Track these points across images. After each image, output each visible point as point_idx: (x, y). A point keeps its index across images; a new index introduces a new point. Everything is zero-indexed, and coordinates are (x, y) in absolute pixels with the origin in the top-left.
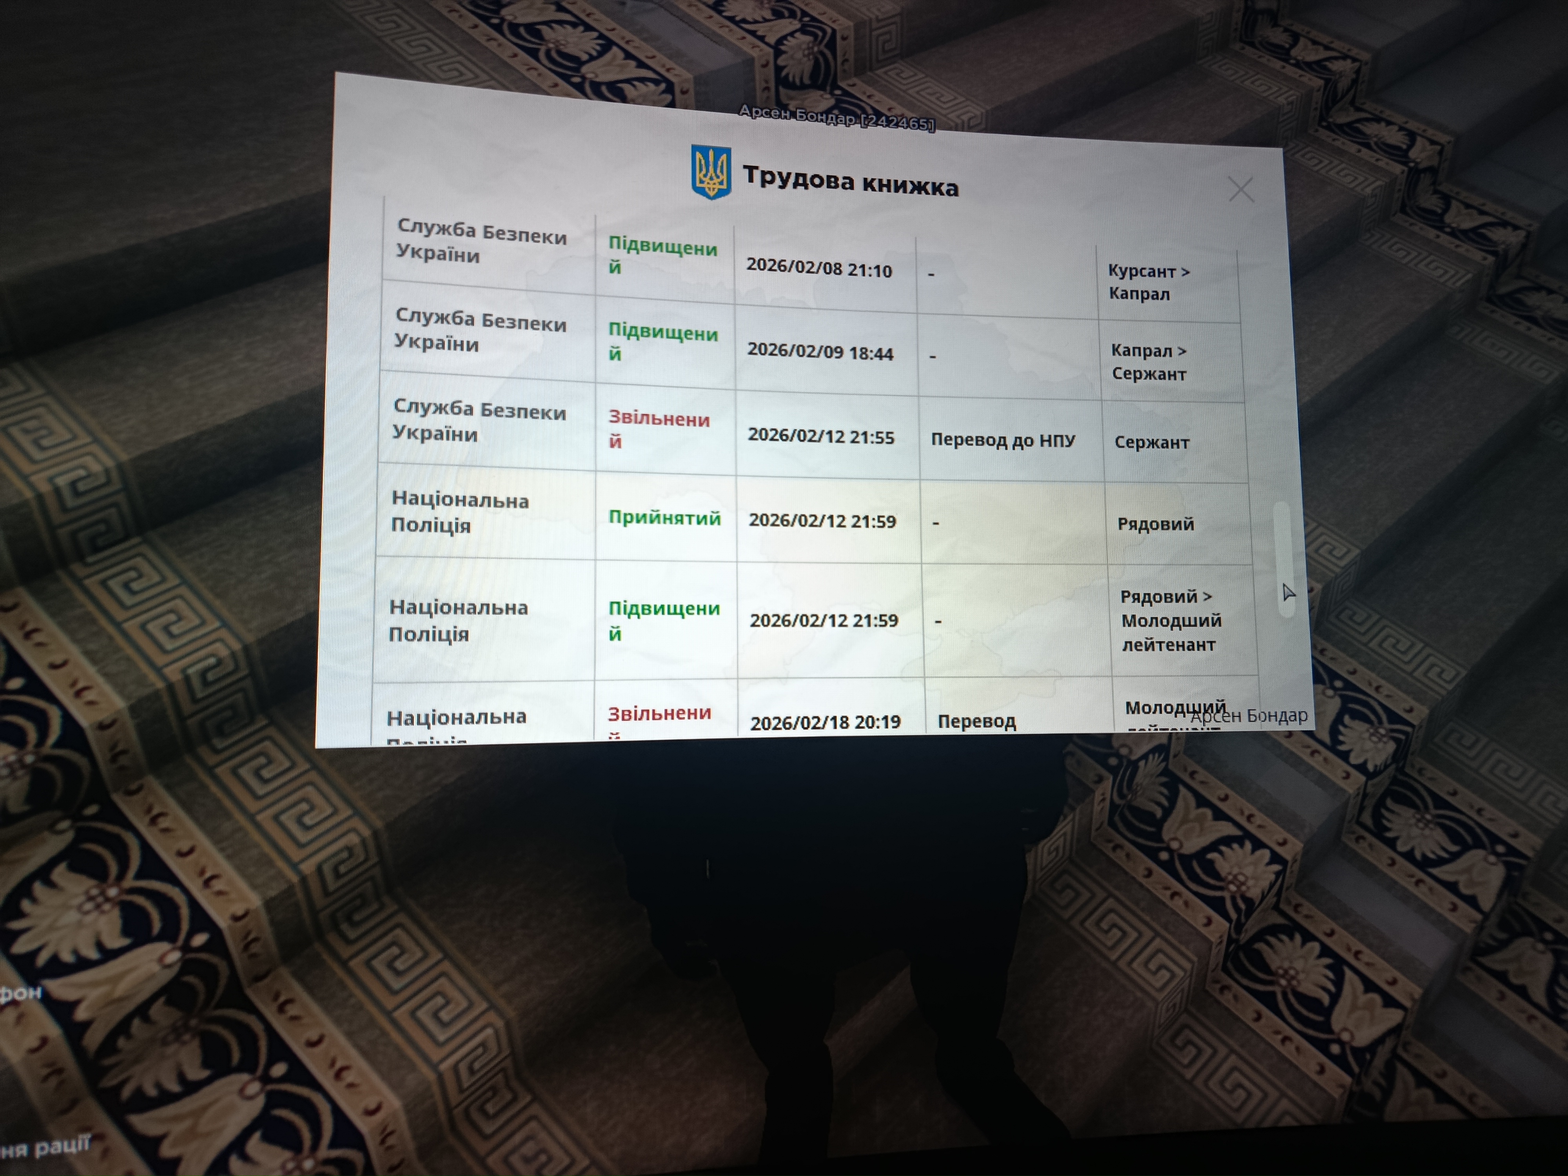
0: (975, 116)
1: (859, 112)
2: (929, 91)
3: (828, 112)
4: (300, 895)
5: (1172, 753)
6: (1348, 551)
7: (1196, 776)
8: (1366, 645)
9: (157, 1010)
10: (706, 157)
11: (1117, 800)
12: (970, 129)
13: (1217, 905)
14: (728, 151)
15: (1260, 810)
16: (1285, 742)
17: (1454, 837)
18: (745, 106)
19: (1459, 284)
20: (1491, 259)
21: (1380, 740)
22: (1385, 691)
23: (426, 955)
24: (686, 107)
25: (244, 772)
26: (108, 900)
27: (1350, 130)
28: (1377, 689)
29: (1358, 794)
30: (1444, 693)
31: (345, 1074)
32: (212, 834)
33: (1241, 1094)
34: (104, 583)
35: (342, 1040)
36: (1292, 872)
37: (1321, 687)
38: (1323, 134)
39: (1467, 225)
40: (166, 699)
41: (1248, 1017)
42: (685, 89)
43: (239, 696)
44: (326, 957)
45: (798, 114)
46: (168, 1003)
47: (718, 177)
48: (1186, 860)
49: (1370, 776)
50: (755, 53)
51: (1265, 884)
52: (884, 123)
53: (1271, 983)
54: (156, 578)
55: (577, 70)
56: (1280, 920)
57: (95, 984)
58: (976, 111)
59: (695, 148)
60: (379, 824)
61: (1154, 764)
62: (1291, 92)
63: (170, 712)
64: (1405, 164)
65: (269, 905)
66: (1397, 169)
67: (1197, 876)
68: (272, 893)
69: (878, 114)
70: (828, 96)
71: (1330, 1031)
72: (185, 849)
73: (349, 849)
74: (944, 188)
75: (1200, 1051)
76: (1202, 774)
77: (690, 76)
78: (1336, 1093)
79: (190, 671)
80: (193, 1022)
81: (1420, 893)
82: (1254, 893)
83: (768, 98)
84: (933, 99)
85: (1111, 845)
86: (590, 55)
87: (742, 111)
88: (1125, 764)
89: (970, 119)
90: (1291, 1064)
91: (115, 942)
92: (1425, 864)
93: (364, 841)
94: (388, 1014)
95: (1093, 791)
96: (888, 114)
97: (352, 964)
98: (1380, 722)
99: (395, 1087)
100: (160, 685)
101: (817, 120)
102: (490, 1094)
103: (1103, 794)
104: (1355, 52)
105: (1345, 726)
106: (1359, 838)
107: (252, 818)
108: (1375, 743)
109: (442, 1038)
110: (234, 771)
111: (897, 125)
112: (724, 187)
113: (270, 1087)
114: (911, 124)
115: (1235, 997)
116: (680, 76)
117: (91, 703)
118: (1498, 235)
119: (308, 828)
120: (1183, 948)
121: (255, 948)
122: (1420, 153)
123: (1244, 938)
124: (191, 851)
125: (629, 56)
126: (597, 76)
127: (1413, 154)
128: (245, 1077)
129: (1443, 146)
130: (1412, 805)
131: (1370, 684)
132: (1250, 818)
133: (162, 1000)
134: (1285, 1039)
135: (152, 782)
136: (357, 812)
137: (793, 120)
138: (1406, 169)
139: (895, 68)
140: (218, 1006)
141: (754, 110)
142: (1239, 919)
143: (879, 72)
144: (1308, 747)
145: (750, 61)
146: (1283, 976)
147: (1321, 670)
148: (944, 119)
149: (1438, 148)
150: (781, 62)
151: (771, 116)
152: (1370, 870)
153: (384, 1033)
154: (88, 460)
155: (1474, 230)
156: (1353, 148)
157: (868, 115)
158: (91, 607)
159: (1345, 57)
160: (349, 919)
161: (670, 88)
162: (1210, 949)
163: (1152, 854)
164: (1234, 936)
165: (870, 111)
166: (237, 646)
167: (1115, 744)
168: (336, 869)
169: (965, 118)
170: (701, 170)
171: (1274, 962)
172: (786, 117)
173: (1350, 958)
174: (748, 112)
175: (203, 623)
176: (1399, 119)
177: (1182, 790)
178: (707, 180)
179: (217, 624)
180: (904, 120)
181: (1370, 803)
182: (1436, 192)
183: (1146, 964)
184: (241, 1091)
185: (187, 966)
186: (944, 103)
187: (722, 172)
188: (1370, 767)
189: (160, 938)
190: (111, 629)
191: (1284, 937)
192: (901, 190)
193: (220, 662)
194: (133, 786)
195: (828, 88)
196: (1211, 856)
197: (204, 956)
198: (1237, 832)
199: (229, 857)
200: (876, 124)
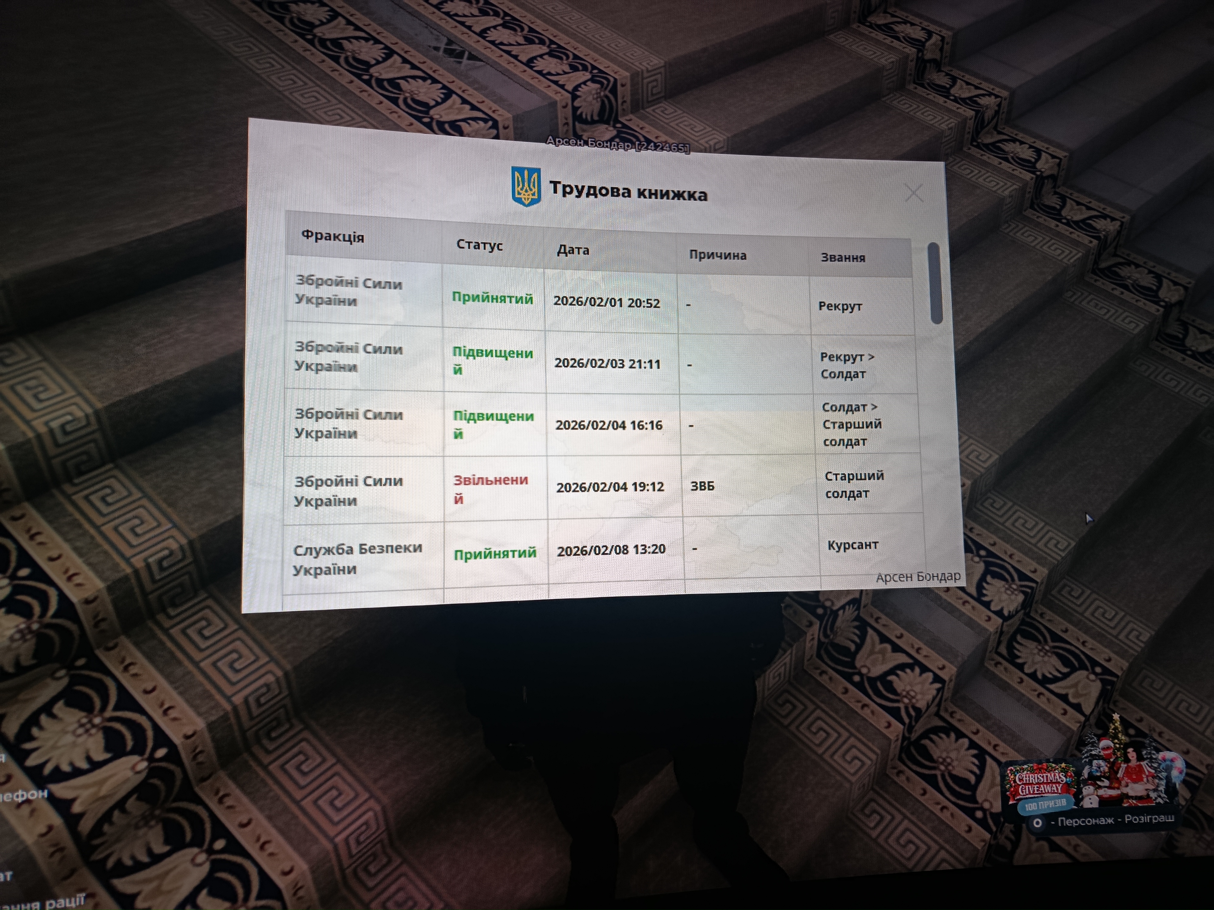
0: (719, 142)
1: (634, 140)
2: (686, 123)
3: (611, 140)
4: (233, 720)
5: (863, 603)
6: (991, 456)
7: (879, 621)
8: (1003, 524)
9: (131, 804)
10: (522, 176)
11: (823, 639)
12: (715, 151)
13: (895, 713)
14: (538, 171)
15: (925, 644)
16: (943, 595)
17: (1065, 662)
18: (550, 137)
19: (1072, 261)
20: (1095, 242)
21: (1013, 593)
22: (1016, 558)
23: (324, 760)
24: (507, 138)
25: (190, 631)
26: (94, 726)
27: (994, 148)
28: (1011, 556)
29: (997, 632)
30: (1059, 558)
31: (267, 846)
32: (168, 677)
33: (912, 847)
34: (86, 498)
35: (265, 822)
36: (949, 688)
37: (970, 555)
38: (974, 151)
39: (1077, 218)
40: (133, 581)
41: (917, 793)
42: (506, 126)
43: (186, 577)
44: (252, 763)
45: (590, 142)
46: (139, 799)
47: (531, 190)
48: (872, 681)
49: (1005, 619)
50: (558, 98)
51: (930, 697)
52: (653, 148)
53: (934, 768)
54: (125, 493)
55: (427, 113)
56: (941, 723)
57: (86, 787)
58: (720, 137)
59: (514, 169)
60: (289, 667)
61: (850, 612)
62: (952, 120)
63: (137, 590)
64: (1033, 173)
65: (211, 727)
66: (1028, 176)
67: (880, 691)
68: (213, 718)
69: (649, 141)
70: (611, 128)
71: (976, 802)
72: (149, 688)
73: (267, 685)
74: (697, 195)
75: (882, 818)
76: (884, 619)
77: (510, 116)
78: (979, 846)
79: (151, 560)
80: (157, 812)
81: (1042, 703)
82: (921, 704)
83: (567, 131)
84: (688, 129)
85: (819, 671)
86: (436, 101)
87: (549, 141)
88: (829, 613)
89: (715, 144)
90: (948, 826)
91: (99, 756)
92: (1044, 681)
93: (277, 680)
94: (297, 803)
95: (806, 633)
96: (656, 141)
97: (271, 767)
98: (1013, 580)
99: (303, 855)
100: (129, 570)
101: (603, 147)
102: (371, 858)
103: (813, 635)
104: (997, 91)
105: (988, 583)
106: (997, 664)
107: (196, 664)
108: (1009, 595)
109: (336, 819)
110: (184, 631)
111: (662, 149)
112: (536, 197)
113: (213, 857)
114: (673, 147)
115: (908, 779)
116: (503, 116)
117: (79, 585)
118: (1100, 224)
119: (237, 671)
120: (870, 744)
121: (200, 758)
122: (1045, 165)
123: (914, 736)
124: (154, 689)
125: (464, 101)
126: (441, 117)
127: (1039, 165)
128: (196, 850)
129: (1060, 159)
130: (1035, 639)
131: (1006, 553)
132: (918, 650)
133: (135, 796)
134: (943, 808)
135: (124, 640)
136: (272, 659)
137: (586, 147)
138: (1034, 176)
139: (661, 107)
140: (174, 801)
141: (557, 140)
142: (910, 723)
143: (647, 110)
144: (961, 599)
145: (554, 104)
146: (942, 763)
147: (970, 543)
148: (696, 143)
149: (1058, 161)
150: (577, 103)
151: (569, 144)
152: (1005, 687)
153: (295, 817)
154: (74, 408)
155: (1083, 221)
156: (995, 161)
157: (641, 142)
158: (78, 516)
159: (990, 94)
160: (268, 735)
161: (495, 125)
162: (890, 745)
163: (848, 677)
164: (907, 735)
165: (642, 139)
166: (184, 541)
167: (822, 598)
168: (258, 700)
169: (712, 143)
170: (518, 185)
171: (936, 753)
172: (580, 145)
173: (990, 749)
174: (552, 141)
175: (159, 525)
176: (1030, 140)
177: (870, 631)
178: (523, 192)
179: (169, 526)
180: (667, 145)
181: (1005, 639)
182: (1056, 193)
183: (843, 756)
184: (193, 860)
185: (152, 772)
186: (696, 132)
187: (534, 186)
188: (1006, 613)
189: (132, 752)
190: (92, 531)
191: (943, 736)
192: (665, 198)
193: (171, 553)
194: (111, 644)
195: (612, 123)
196: (890, 678)
197: (163, 764)
198: (910, 661)
199: (181, 694)
200: (647, 149)
